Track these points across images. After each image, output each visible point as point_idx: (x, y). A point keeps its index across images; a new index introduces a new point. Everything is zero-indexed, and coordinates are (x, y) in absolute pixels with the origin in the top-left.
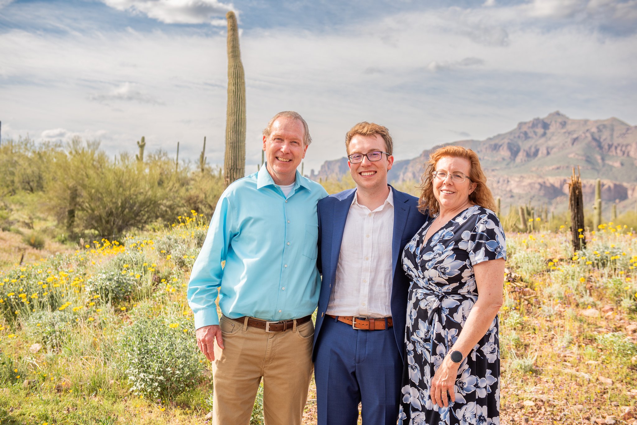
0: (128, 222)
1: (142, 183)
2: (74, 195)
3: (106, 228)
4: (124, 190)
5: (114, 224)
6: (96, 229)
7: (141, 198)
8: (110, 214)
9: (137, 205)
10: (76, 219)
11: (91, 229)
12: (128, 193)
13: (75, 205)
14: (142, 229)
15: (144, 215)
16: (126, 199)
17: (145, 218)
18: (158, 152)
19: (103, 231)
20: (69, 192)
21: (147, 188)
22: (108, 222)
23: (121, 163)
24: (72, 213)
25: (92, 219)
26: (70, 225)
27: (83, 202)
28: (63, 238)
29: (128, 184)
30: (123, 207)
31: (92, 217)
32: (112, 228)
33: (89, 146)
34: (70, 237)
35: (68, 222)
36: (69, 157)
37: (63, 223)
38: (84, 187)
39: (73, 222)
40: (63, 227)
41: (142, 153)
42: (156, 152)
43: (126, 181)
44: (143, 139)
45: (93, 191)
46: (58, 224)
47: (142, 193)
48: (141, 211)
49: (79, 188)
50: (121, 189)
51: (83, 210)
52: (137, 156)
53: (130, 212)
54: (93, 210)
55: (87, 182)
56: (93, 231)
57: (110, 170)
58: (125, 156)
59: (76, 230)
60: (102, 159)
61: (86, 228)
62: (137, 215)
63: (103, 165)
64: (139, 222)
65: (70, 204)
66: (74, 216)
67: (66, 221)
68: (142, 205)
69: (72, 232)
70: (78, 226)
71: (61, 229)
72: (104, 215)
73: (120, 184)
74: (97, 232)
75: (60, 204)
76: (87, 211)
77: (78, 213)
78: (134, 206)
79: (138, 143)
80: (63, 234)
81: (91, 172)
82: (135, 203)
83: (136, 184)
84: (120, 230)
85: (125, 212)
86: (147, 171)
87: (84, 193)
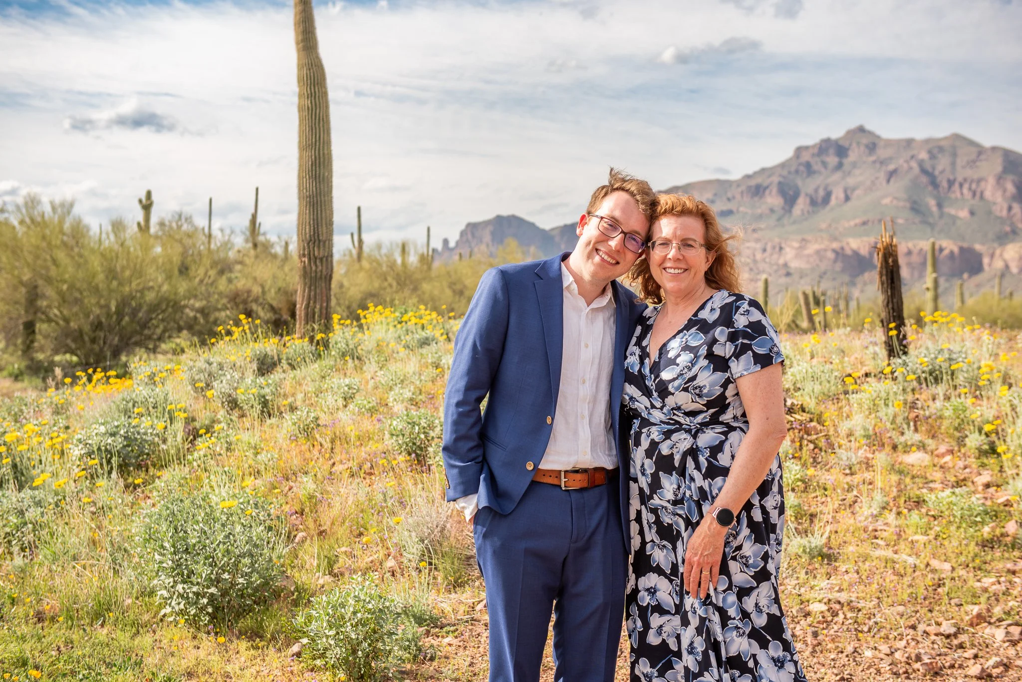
0: (130, 338)
1: (151, 271)
2: (33, 296)
3: (92, 350)
4: (121, 284)
5: (105, 343)
6: (73, 353)
7: (150, 296)
8: (98, 326)
9: (145, 308)
10: (38, 337)
11: (65, 353)
12: (127, 289)
13: (35, 313)
14: (154, 350)
15: (157, 327)
16: (123, 300)
17: (159, 331)
18: (177, 217)
19: (87, 356)
20: (23, 290)
21: (160, 280)
22: (93, 341)
23: (112, 237)
24: (30, 328)
25: (67, 335)
26: (28, 348)
27: (49, 307)
28: (16, 371)
29: (127, 273)
30: (120, 314)
31: (67, 333)
32: (101, 350)
33: (54, 209)
34: (29, 367)
35: (24, 343)
36: (20, 230)
37: (15, 345)
38: (49, 280)
39: (32, 342)
40: (15, 351)
41: (147, 219)
42: (173, 216)
43: (123, 269)
44: (149, 194)
45: (65, 287)
46: (7, 347)
47: (152, 288)
48: (151, 319)
49: (40, 282)
50: (115, 283)
51: (49, 320)
52: (139, 224)
53: (132, 321)
54: (67, 321)
55: (53, 272)
56: (68, 356)
57: (93, 251)
58: (118, 226)
59: (40, 356)
60: (79, 232)
61: (56, 352)
62: (144, 325)
63: (81, 241)
64: (149, 338)
65: (27, 311)
66: (34, 332)
67: (19, 341)
68: (154, 308)
69: (32, 359)
70: (42, 349)
71: (12, 355)
72: (87, 328)
73: (112, 274)
74: (75, 359)
75: (8, 312)
76: (57, 323)
77: (42, 327)
78: (139, 311)
79: (140, 201)
80: (17, 363)
81: (61, 255)
82: (140, 306)
83: (139, 272)
84: (116, 354)
85: (124, 323)
86: (158, 250)
87: (50, 292)
